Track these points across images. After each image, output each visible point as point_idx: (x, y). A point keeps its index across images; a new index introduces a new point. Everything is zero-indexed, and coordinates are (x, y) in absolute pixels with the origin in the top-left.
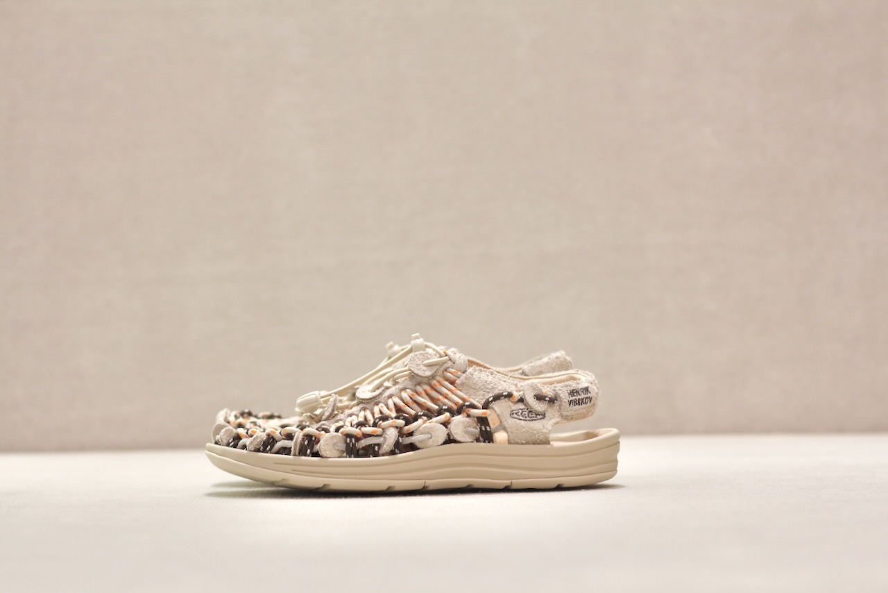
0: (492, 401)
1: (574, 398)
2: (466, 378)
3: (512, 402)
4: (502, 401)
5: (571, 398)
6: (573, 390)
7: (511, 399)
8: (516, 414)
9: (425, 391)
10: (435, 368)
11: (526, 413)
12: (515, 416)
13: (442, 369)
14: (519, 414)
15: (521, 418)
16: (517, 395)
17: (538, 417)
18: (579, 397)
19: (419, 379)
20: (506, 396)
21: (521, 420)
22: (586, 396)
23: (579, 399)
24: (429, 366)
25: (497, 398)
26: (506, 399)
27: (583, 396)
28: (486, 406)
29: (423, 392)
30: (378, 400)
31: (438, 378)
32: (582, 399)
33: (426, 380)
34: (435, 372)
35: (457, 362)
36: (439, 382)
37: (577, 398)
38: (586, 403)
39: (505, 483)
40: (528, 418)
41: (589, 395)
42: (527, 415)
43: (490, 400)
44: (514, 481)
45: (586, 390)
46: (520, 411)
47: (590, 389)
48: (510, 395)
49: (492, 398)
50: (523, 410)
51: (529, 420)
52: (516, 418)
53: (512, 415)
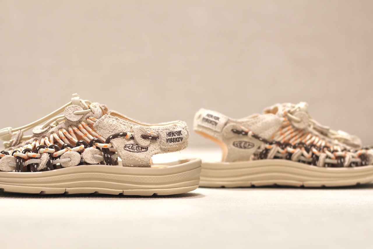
0: (112, 138)
1: (170, 137)
2: (99, 123)
3: (127, 139)
4: (119, 138)
5: (168, 138)
6: (170, 132)
7: (125, 137)
8: (128, 147)
9: (74, 131)
10: (81, 117)
11: (135, 147)
12: (127, 148)
13: (85, 117)
14: (130, 147)
15: (131, 150)
16: (129, 134)
17: (143, 150)
18: (174, 137)
19: (71, 123)
20: (121, 136)
21: (130, 151)
22: (179, 137)
23: (174, 139)
24: (78, 114)
25: (115, 136)
26: (122, 138)
27: (177, 136)
28: (108, 141)
29: (72, 131)
30: (44, 135)
31: (83, 123)
32: (176, 139)
33: (75, 124)
34: (81, 119)
35: (95, 113)
36: (82, 125)
37: (172, 137)
38: (179, 141)
39: (118, 191)
40: (136, 151)
41: (181, 136)
42: (135, 149)
43: (111, 137)
44: (124, 190)
45: (179, 133)
46: (131, 145)
47: (181, 132)
48: (125, 135)
49: (112, 136)
50: (133, 145)
51: (136, 152)
52: (128, 150)
53: (125, 148)
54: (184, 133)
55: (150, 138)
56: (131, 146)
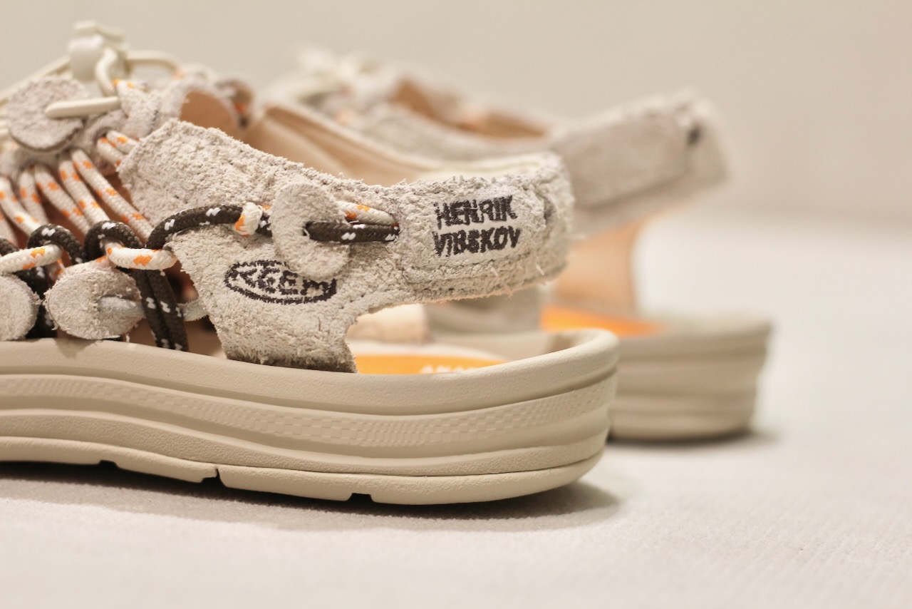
0: (172, 231)
1: (455, 229)
2: (140, 156)
3: (238, 238)
4: (202, 232)
5: (446, 229)
6: (458, 204)
7: (234, 228)
8: (244, 275)
9: (38, 188)
10: (66, 128)
11: (277, 276)
12: (241, 282)
13: (91, 131)
14: (254, 277)
15: (256, 290)
16: (251, 215)
17: (312, 293)
18: (474, 226)
19: (33, 154)
20: (215, 220)
21: (252, 296)
22: (498, 225)
23: (474, 234)
24: (59, 118)
25: (189, 222)
26: (217, 229)
27: (488, 224)
29: (31, 191)
31: (79, 157)
32: (486, 235)
33: (48, 158)
34: (70, 137)
35: (132, 115)
36: (76, 168)
37: (466, 229)
38: (499, 246)
39: (199, 469)
40: (278, 295)
41: (510, 222)
43: (168, 226)
44: (223, 468)
45: (503, 206)
46: (260, 268)
47: (513, 206)
48: (229, 216)
49: (173, 221)
50: (270, 267)
51: (279, 301)
52: (241, 291)
53: (230, 279)
54: (527, 210)
55: (346, 236)
56: (259, 273)
